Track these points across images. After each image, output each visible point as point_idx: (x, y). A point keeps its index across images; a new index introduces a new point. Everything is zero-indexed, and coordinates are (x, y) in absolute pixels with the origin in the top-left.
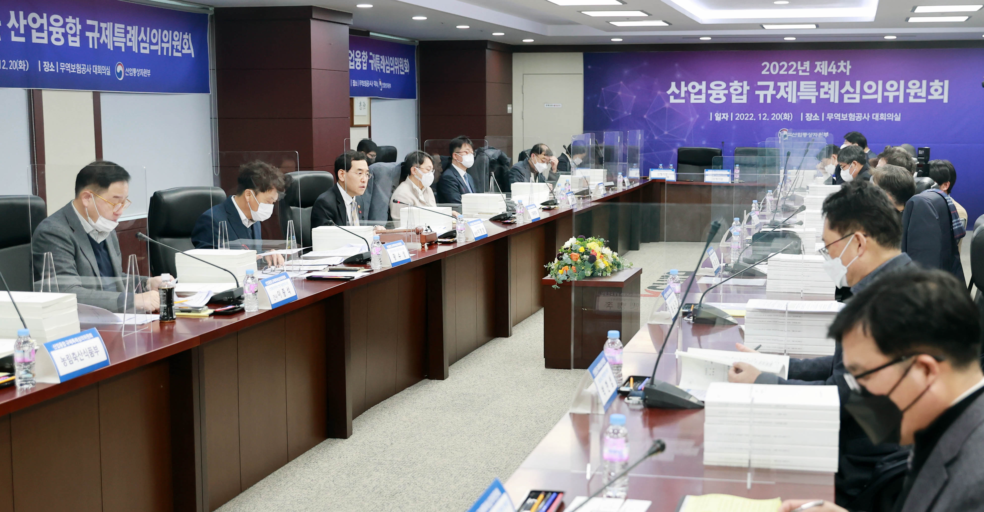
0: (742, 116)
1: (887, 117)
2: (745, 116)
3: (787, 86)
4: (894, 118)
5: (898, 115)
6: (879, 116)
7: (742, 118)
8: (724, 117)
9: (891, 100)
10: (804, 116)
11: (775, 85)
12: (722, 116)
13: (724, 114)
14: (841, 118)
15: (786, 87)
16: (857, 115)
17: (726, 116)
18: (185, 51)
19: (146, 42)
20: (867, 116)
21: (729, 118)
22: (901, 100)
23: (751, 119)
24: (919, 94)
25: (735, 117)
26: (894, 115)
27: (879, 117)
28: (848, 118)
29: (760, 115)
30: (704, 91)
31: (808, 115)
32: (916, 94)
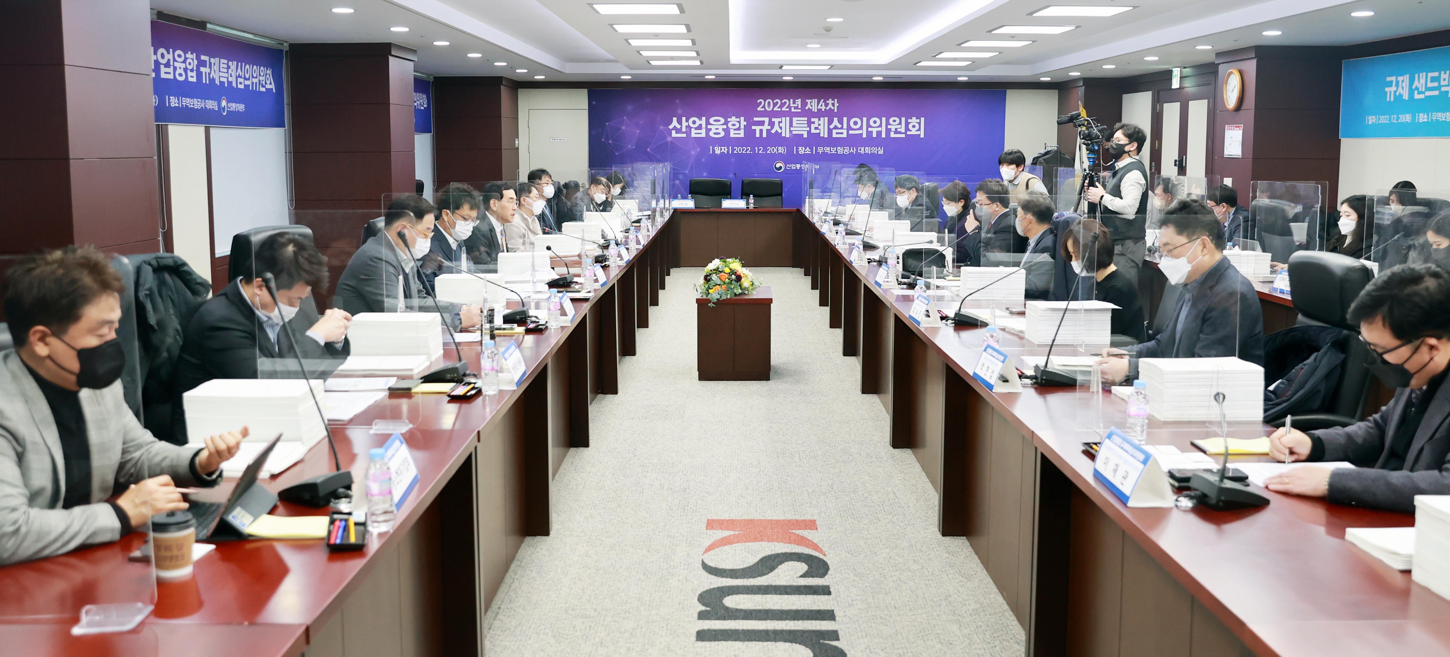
0: (740, 149)
1: (871, 151)
2: (743, 150)
3: (781, 122)
4: (877, 151)
5: (881, 148)
6: (864, 149)
7: (740, 151)
8: (723, 150)
9: (874, 135)
10: (797, 149)
11: (770, 120)
12: (721, 149)
13: (723, 148)
14: (830, 151)
15: (779, 122)
16: (845, 149)
17: (725, 149)
18: (268, 86)
19: (241, 77)
20: (853, 150)
21: (728, 151)
22: (884, 136)
23: (748, 152)
24: (899, 130)
25: (733, 150)
26: (878, 149)
27: (865, 151)
28: (837, 151)
29: (756, 148)
30: (704, 126)
31: (800, 148)
32: (896, 129)
